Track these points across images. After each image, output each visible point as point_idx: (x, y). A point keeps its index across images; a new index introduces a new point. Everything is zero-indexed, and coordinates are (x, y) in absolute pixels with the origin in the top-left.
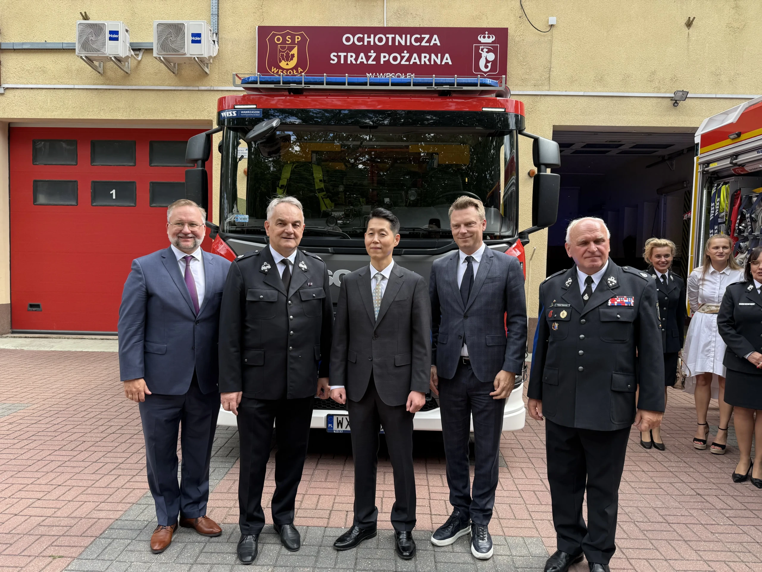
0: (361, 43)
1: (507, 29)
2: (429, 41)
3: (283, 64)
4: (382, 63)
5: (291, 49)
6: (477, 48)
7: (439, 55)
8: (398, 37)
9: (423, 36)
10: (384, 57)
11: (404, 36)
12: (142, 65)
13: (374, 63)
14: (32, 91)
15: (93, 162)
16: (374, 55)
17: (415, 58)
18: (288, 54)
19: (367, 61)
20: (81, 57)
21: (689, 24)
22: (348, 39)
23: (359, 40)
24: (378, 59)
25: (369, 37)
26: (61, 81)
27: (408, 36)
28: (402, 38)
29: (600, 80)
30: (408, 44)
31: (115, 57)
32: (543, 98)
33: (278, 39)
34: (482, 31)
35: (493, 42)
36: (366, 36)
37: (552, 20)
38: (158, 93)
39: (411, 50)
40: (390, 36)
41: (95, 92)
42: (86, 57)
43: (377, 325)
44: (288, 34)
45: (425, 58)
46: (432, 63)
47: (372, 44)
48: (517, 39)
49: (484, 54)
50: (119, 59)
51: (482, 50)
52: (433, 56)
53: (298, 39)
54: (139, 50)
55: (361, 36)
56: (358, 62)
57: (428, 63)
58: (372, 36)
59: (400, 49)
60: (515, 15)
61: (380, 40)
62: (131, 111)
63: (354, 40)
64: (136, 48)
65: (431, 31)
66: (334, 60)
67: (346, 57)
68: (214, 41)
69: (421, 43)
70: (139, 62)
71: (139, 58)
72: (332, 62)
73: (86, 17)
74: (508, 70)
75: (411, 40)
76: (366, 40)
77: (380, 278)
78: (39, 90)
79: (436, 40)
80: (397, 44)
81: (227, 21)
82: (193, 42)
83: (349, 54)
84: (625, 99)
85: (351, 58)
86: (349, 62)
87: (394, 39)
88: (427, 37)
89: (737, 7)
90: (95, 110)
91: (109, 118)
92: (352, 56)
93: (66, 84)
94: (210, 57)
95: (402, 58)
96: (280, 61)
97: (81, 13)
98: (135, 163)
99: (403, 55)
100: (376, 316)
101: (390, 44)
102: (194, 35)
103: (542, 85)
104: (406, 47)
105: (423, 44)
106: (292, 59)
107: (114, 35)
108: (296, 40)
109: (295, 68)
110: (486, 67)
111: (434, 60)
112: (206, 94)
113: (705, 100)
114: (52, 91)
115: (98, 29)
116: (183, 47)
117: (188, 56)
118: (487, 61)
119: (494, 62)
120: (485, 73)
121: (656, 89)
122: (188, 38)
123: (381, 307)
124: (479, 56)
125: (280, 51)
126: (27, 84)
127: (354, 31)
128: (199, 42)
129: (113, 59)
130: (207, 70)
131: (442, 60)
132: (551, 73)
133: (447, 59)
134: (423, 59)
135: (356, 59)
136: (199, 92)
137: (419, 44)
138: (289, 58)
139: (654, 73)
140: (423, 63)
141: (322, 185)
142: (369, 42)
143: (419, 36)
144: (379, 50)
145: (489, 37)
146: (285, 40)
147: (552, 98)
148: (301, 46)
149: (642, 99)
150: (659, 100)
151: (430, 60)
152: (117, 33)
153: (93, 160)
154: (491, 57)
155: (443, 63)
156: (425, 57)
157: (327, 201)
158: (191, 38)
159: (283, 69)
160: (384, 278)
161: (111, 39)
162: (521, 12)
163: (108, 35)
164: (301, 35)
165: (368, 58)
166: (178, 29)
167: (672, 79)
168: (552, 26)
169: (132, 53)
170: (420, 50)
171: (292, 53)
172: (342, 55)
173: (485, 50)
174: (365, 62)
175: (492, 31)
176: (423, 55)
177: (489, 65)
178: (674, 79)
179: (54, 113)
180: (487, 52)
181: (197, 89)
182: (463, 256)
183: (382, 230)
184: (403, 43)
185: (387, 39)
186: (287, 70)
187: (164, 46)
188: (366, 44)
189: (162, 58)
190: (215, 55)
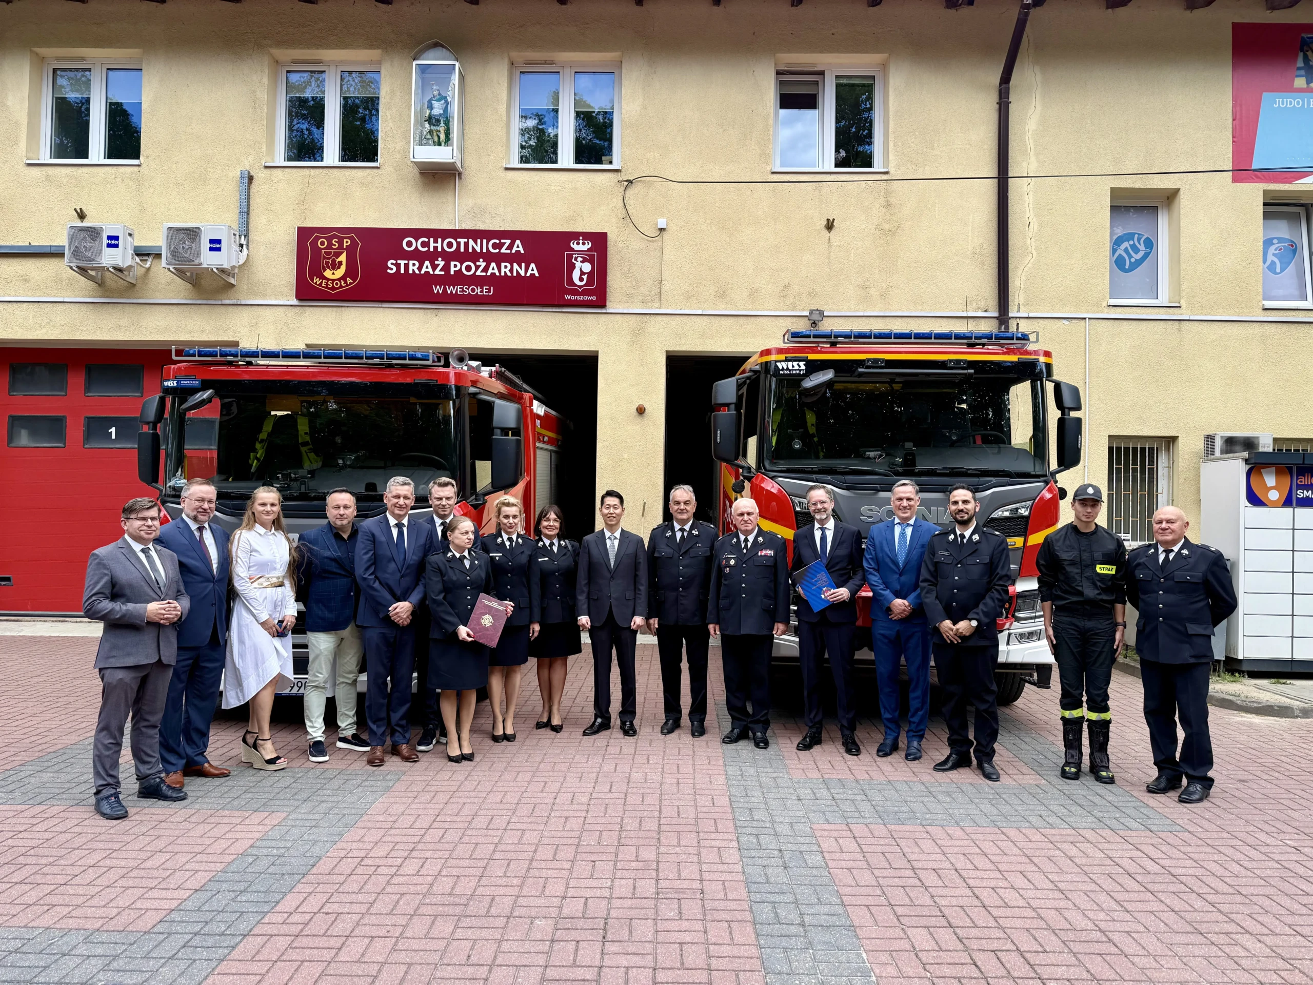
0: (426, 249)
1: (606, 233)
2: (510, 247)
3: (328, 273)
4: (452, 273)
5: (338, 255)
6: (570, 257)
7: (523, 265)
8: (471, 242)
9: (503, 241)
10: (454, 266)
11: (479, 241)
12: (151, 274)
13: (443, 273)
14: (9, 304)
15: (88, 392)
16: (442, 263)
17: (493, 269)
18: (334, 261)
19: (434, 270)
20: (71, 268)
21: (830, 226)
22: (409, 244)
23: (424, 244)
24: (446, 268)
25: (436, 242)
26: (47, 292)
27: (485, 241)
28: (476, 244)
29: (722, 295)
30: (485, 250)
31: (114, 268)
32: (653, 317)
33: (322, 243)
34: (575, 236)
36: (432, 240)
37: (662, 223)
38: (171, 307)
39: (489, 258)
40: (462, 241)
41: (91, 306)
42: (78, 267)
44: (335, 236)
45: (505, 268)
46: (515, 274)
47: (440, 249)
48: (620, 245)
49: (578, 265)
50: (120, 270)
51: (576, 259)
52: (516, 266)
53: (347, 243)
54: (148, 255)
55: (426, 240)
56: (423, 272)
57: (509, 274)
58: (440, 240)
59: (474, 257)
60: (617, 216)
61: (450, 245)
62: (135, 330)
63: (417, 244)
64: (141, 253)
65: (513, 235)
66: (391, 269)
67: (407, 266)
68: (241, 246)
69: (500, 249)
70: (148, 269)
71: (148, 266)
72: (389, 271)
73: (82, 216)
74: (609, 284)
75: (488, 246)
76: (432, 245)
78: (19, 304)
79: (518, 247)
80: (470, 250)
81: (259, 220)
82: (211, 249)
83: (411, 262)
84: (753, 318)
85: (413, 267)
86: (411, 272)
87: (466, 244)
88: (508, 242)
89: (888, 205)
90: (90, 328)
92: (414, 265)
93: (54, 296)
94: (233, 267)
95: (477, 267)
96: (325, 270)
97: (75, 210)
98: (142, 393)
99: (478, 263)
101: (462, 250)
102: (212, 241)
103: (652, 301)
104: (481, 255)
105: (503, 251)
106: (339, 267)
107: (113, 242)
108: (345, 244)
109: (343, 278)
110: (581, 280)
111: (517, 271)
112: (231, 309)
113: (851, 319)
114: (35, 305)
115: (94, 233)
116: (198, 254)
117: (205, 266)
118: (582, 273)
119: (590, 274)
120: (580, 287)
121: (791, 307)
122: (205, 245)
124: (572, 267)
125: (324, 258)
126: (4, 296)
127: (417, 233)
128: (219, 249)
129: (111, 270)
130: (232, 281)
131: (526, 271)
132: (663, 287)
133: (533, 270)
134: (503, 270)
135: (420, 268)
136: (223, 308)
137: (497, 251)
138: (335, 266)
139: (787, 286)
140: (503, 274)
142: (435, 248)
143: (497, 241)
144: (448, 257)
145: (584, 244)
146: (330, 245)
147: (664, 318)
148: (351, 252)
149: (773, 319)
150: (795, 319)
151: (511, 271)
152: (117, 238)
153: (87, 389)
154: (587, 267)
155: (528, 275)
158: (208, 245)
161: (109, 246)
162: (624, 212)
163: (105, 241)
164: (351, 238)
165: (434, 267)
166: (193, 234)
167: (809, 294)
168: (662, 230)
169: (138, 259)
170: (499, 259)
171: (339, 259)
172: (402, 263)
173: (580, 259)
174: (431, 272)
175: (587, 236)
176: (503, 265)
177: (585, 277)
178: (812, 294)
179: (38, 332)
180: (582, 262)
181: (220, 302)
184: (478, 249)
185: (459, 244)
186: (333, 280)
187: (175, 254)
188: (432, 249)
189: (172, 269)
190: (241, 263)
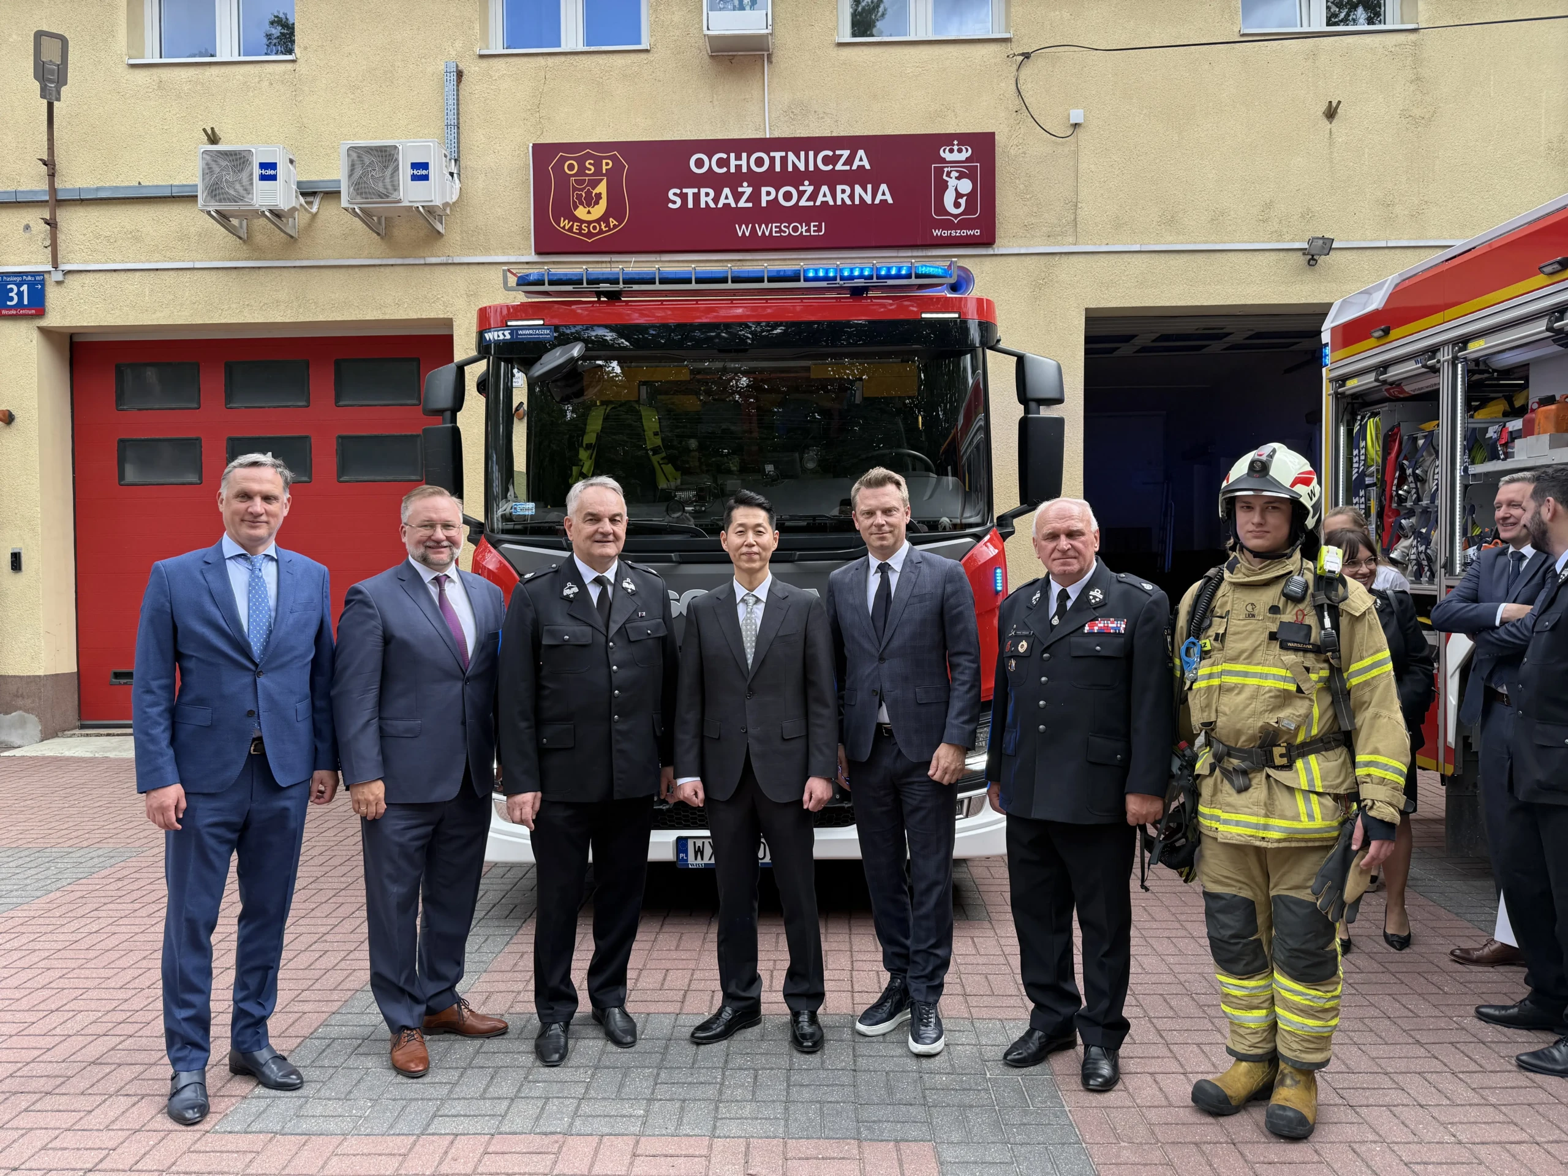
0: (725, 170)
1: (993, 134)
2: (849, 161)
3: (581, 212)
4: (764, 204)
5: (595, 184)
6: (939, 171)
7: (869, 187)
8: (791, 156)
9: (838, 152)
10: (767, 194)
11: (802, 154)
12: (319, 222)
13: (750, 205)
14: (115, 274)
15: (230, 402)
16: (749, 190)
17: (825, 195)
18: (589, 193)
19: (737, 201)
20: (209, 213)
21: (1331, 113)
22: (700, 163)
23: (721, 163)
24: (755, 197)
25: (738, 158)
26: (168, 254)
27: (811, 154)
28: (799, 158)
29: (1171, 221)
30: (811, 168)
31: (271, 211)
32: (1064, 258)
33: (571, 167)
34: (946, 139)
35: (968, 160)
36: (732, 155)
37: (1077, 116)
38: (350, 271)
39: (818, 178)
40: (777, 155)
41: (234, 273)
42: (217, 212)
43: (751, 676)
44: (589, 156)
45: (843, 193)
46: (857, 202)
47: (744, 170)
48: (1012, 152)
49: (952, 182)
50: (277, 214)
51: (949, 174)
52: (858, 189)
53: (607, 165)
54: (314, 194)
55: (724, 156)
56: (720, 205)
57: (848, 202)
58: (744, 155)
59: (796, 178)
60: (1007, 108)
61: (759, 162)
62: (300, 306)
63: (711, 163)
64: (308, 192)
65: (853, 143)
66: (674, 202)
67: (697, 197)
68: (452, 174)
69: (834, 166)
70: (314, 216)
71: (314, 209)
72: (671, 205)
73: (213, 139)
74: (997, 209)
75: (816, 161)
76: (733, 163)
77: (751, 600)
78: (129, 274)
79: (862, 159)
80: (790, 169)
81: (476, 137)
82: (415, 178)
83: (703, 191)
84: (1218, 255)
85: (707, 197)
86: (703, 205)
87: (784, 160)
88: (846, 153)
89: (1418, 79)
90: (234, 306)
91: (260, 321)
92: (707, 194)
93: (180, 260)
94: (446, 204)
95: (801, 194)
96: (576, 208)
97: (204, 130)
98: (308, 401)
99: (801, 188)
100: (750, 662)
101: (778, 169)
102: (415, 166)
103: (1063, 234)
104: (806, 175)
105: (839, 167)
106: (597, 203)
107: (269, 170)
108: (604, 167)
109: (604, 218)
110: (957, 205)
111: (860, 197)
112: (439, 272)
113: (1368, 252)
114: (152, 274)
115: (238, 160)
116: (396, 188)
117: (406, 204)
118: (959, 195)
119: (971, 197)
120: (956, 216)
121: (1275, 235)
122: (405, 172)
123: (757, 647)
124: (943, 187)
125: (575, 189)
126: (106, 262)
127: (710, 147)
128: (425, 178)
129: (267, 214)
130: (440, 228)
131: (874, 196)
132: (1079, 211)
133: (884, 194)
134: (839, 196)
135: (716, 200)
136: (427, 269)
137: (831, 167)
138: (591, 201)
139: (1269, 205)
140: (839, 202)
141: (658, 441)
142: (739, 167)
143: (830, 153)
144: (757, 181)
145: (960, 151)
146: (582, 169)
147: (1081, 258)
148: (613, 177)
149: (1248, 254)
150: (1282, 254)
151: (852, 197)
152: (273, 166)
153: (229, 397)
154: (966, 186)
155: (877, 201)
156: (843, 191)
157: (669, 468)
158: (410, 172)
159: (582, 222)
160: (758, 600)
161: (263, 178)
162: (1018, 101)
163: (257, 172)
164: (613, 158)
165: (737, 196)
166: (386, 155)
167: (1303, 216)
168: (1076, 126)
169: (302, 200)
170: (833, 179)
171: (597, 191)
172: (690, 192)
173: (954, 174)
174: (733, 205)
175: (965, 139)
176: (839, 188)
177: (963, 201)
178: (1307, 215)
179: (158, 314)
180: (958, 178)
181: (422, 262)
182: (874, 562)
183: (759, 525)
184: (802, 167)
185: (772, 160)
186: (589, 223)
187: (360, 188)
188: (733, 170)
189: (357, 210)
190: (454, 200)
